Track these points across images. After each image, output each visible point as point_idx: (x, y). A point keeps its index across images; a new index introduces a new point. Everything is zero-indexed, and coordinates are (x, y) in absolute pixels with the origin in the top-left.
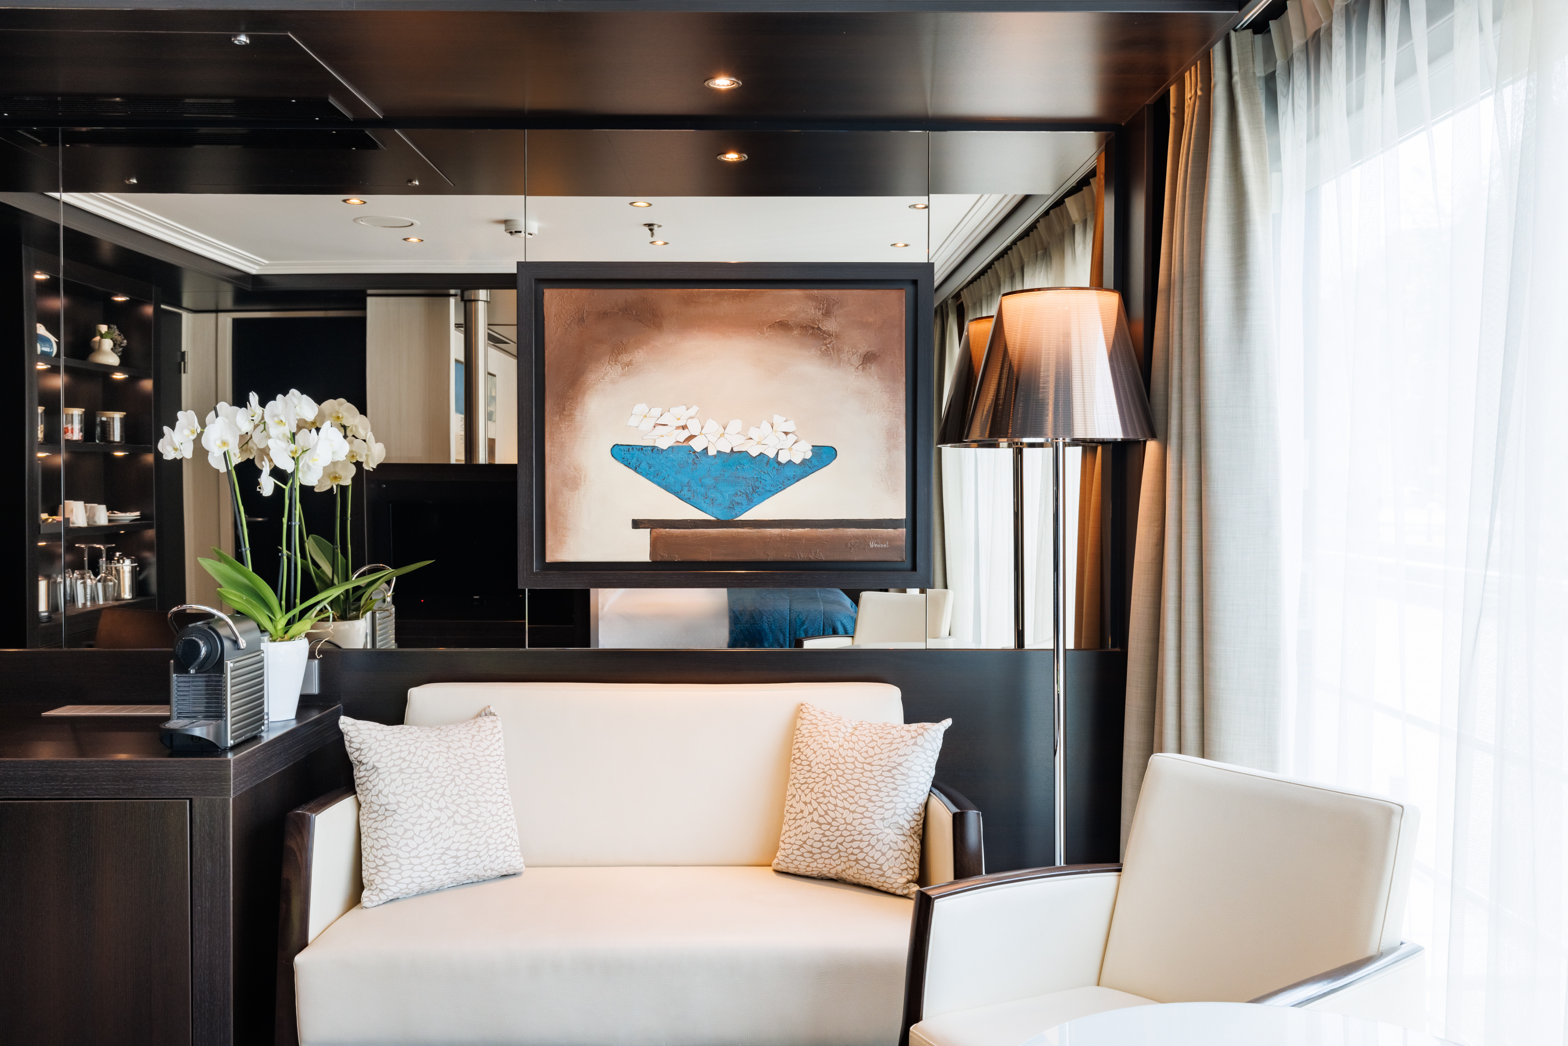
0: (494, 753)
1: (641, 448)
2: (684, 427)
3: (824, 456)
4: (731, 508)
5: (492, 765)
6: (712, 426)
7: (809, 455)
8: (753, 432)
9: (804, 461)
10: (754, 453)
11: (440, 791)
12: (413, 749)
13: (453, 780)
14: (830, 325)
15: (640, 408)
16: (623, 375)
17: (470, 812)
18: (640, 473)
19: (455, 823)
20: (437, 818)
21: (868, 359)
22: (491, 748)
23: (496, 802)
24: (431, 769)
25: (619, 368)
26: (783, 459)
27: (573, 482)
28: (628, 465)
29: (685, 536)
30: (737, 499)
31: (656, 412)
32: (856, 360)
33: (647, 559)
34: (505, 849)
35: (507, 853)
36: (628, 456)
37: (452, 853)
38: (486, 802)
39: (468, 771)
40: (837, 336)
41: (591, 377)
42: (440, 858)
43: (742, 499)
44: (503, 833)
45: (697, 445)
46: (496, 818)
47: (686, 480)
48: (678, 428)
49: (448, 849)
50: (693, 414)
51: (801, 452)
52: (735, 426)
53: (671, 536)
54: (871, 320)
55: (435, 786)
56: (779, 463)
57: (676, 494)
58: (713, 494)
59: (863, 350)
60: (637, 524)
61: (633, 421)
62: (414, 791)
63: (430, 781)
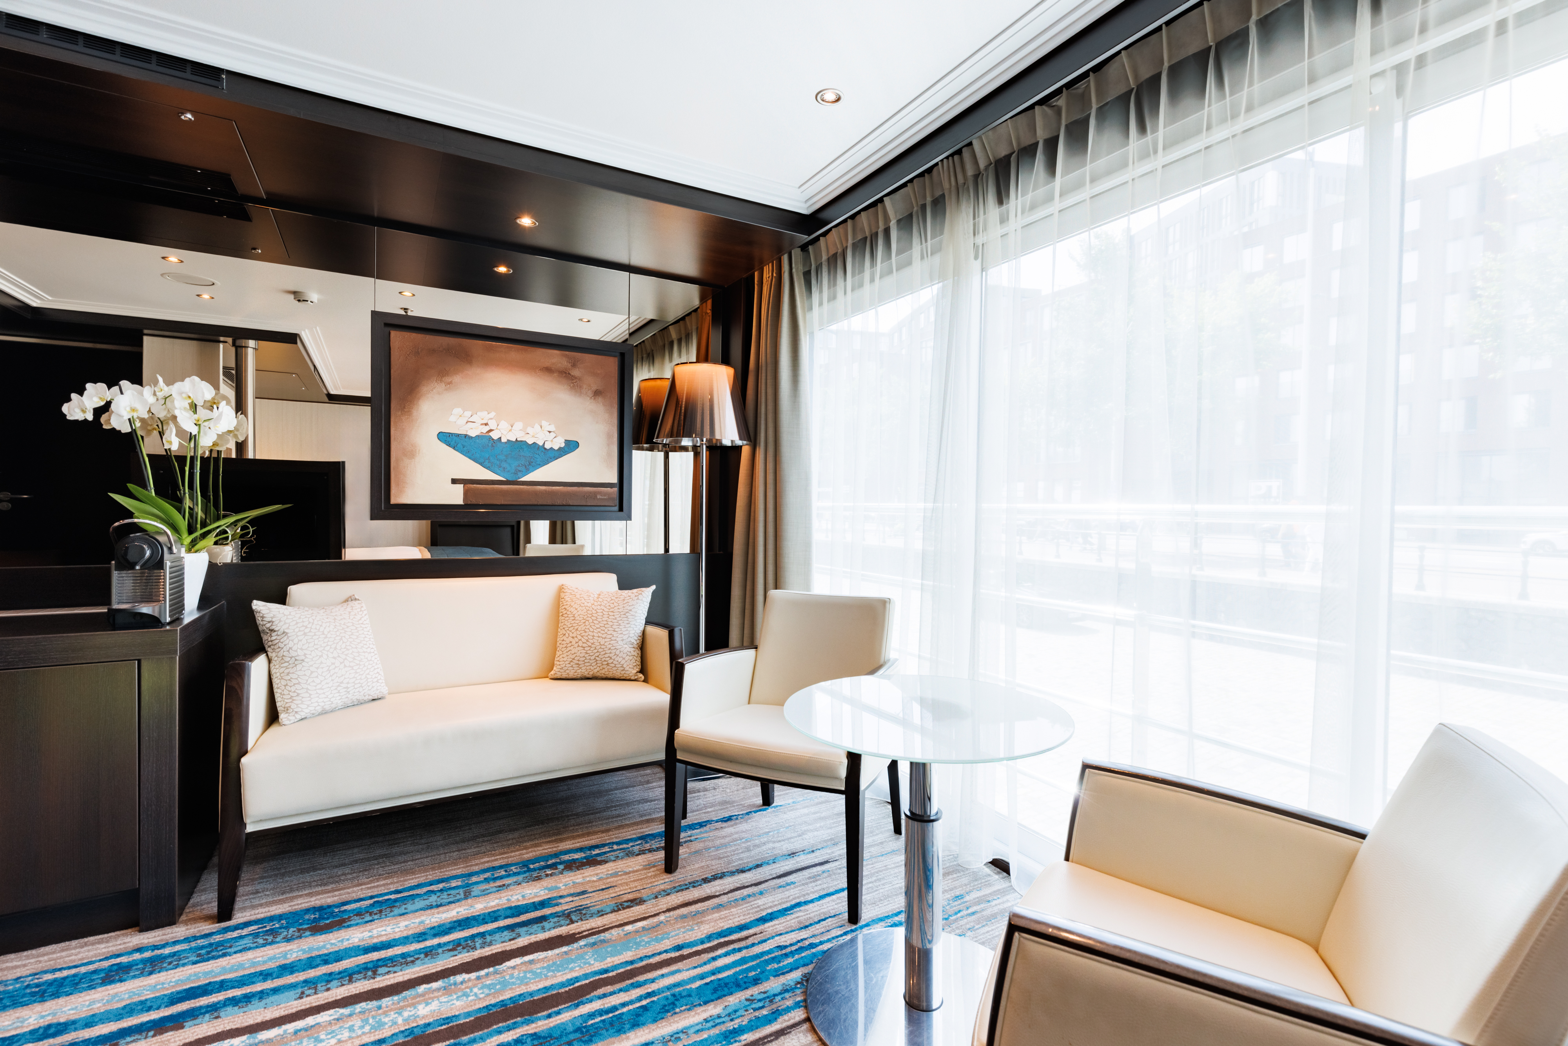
0: (365, 623)
1: (458, 435)
2: (486, 424)
3: (571, 446)
4: (516, 473)
5: (365, 629)
6: (504, 425)
7: (563, 445)
8: (529, 430)
9: (560, 449)
10: (530, 442)
11: (333, 646)
12: (311, 620)
13: (341, 639)
14: (576, 372)
15: (457, 411)
16: (446, 390)
17: (354, 659)
18: (457, 450)
19: (345, 666)
20: (333, 664)
21: (597, 393)
22: (363, 619)
23: (370, 653)
24: (326, 633)
25: (443, 385)
26: (547, 446)
27: (411, 454)
28: (449, 445)
29: (486, 489)
30: (520, 469)
31: (468, 414)
32: (590, 393)
33: (460, 501)
34: (377, 681)
35: (379, 684)
36: (449, 439)
37: (344, 685)
38: (364, 652)
39: (350, 633)
40: (580, 379)
41: (424, 389)
42: (336, 689)
43: (523, 469)
44: (376, 671)
45: (495, 435)
46: (371, 662)
47: (487, 456)
48: (482, 424)
49: (342, 683)
50: (492, 417)
51: (558, 443)
52: (519, 425)
53: (478, 489)
54: (599, 372)
55: (329, 643)
56: (545, 449)
57: (481, 464)
58: (504, 465)
59: (594, 388)
60: (454, 481)
61: (452, 419)
62: (316, 647)
63: (326, 640)
